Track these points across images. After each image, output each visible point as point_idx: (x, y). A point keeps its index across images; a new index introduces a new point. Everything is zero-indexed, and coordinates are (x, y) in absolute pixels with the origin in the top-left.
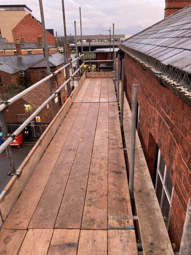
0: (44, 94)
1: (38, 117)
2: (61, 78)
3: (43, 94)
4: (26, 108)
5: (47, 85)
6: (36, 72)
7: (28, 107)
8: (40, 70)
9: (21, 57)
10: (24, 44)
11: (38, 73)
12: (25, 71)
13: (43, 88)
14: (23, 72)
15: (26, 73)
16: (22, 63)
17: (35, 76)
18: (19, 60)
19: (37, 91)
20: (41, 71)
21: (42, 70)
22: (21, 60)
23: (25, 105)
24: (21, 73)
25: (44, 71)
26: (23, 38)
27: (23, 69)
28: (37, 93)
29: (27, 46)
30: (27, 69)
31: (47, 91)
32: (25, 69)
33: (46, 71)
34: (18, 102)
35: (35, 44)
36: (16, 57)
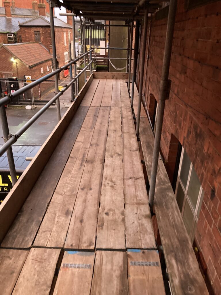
0: (38, 56)
1: (28, 77)
2: (60, 44)
3: (36, 55)
4: (13, 64)
5: (42, 48)
6: (28, 32)
7: (16, 63)
8: (33, 29)
9: (11, 19)
10: (15, 10)
11: (31, 33)
12: (14, 34)
13: (36, 49)
14: (11, 35)
15: (16, 36)
16: (11, 25)
17: (26, 37)
18: (7, 21)
19: (29, 50)
20: (34, 31)
21: (36, 30)
22: (9, 22)
23: (12, 60)
24: (9, 35)
25: (39, 32)
26: (14, 2)
27: (12, 31)
28: (28, 52)
29: (18, 12)
30: (17, 32)
31: (41, 54)
32: (14, 31)
33: (40, 31)
34: (3, 55)
35: (29, 11)
36: (4, 18)
